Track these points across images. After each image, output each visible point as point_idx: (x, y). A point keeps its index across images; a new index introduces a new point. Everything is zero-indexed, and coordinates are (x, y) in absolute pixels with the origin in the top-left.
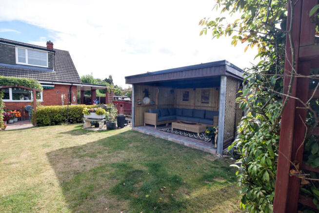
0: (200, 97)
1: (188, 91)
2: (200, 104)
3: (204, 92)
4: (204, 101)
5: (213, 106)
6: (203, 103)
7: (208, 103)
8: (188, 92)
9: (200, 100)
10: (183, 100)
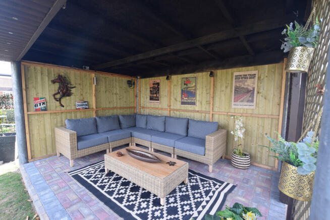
0: (179, 92)
1: (158, 81)
2: (178, 105)
3: (187, 82)
4: (185, 99)
5: (204, 109)
6: (183, 103)
7: (194, 104)
8: (158, 84)
9: (179, 99)
10: (151, 99)
